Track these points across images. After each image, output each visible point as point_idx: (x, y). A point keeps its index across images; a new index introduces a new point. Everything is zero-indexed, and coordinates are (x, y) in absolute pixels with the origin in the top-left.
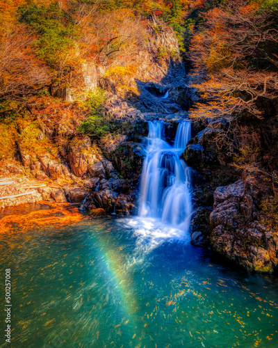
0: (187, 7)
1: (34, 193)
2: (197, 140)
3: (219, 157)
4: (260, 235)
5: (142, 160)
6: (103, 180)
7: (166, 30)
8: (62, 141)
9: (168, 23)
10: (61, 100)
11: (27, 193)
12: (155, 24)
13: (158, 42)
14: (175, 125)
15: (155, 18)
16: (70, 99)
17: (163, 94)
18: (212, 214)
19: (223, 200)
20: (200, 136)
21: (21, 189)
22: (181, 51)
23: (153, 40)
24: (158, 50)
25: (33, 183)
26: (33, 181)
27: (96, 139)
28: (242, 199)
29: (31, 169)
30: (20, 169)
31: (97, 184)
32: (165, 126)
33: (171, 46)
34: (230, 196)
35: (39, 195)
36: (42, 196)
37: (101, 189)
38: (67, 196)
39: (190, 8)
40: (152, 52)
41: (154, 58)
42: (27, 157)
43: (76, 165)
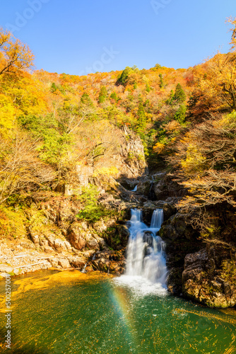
0: (150, 119)
1: (45, 262)
2: (169, 222)
3: (186, 233)
4: (220, 285)
5: (128, 237)
6: (98, 252)
7: (135, 138)
8: (65, 224)
9: (136, 132)
10: (61, 194)
11: (39, 262)
12: (126, 133)
13: (128, 148)
14: (151, 211)
15: (126, 128)
16: (69, 193)
17: (133, 188)
18: (184, 272)
19: (192, 263)
20: (172, 219)
21: (35, 260)
22: (146, 155)
23: (124, 146)
24: (129, 154)
25: (44, 256)
26: (43, 254)
27: (91, 223)
28: (206, 262)
29: (41, 245)
30: (32, 245)
31: (93, 254)
32: (143, 212)
33: (138, 151)
34: (198, 260)
35: (49, 263)
36: (52, 264)
37: (97, 258)
38: (71, 264)
39: (152, 121)
40: (124, 156)
41: (125, 161)
42: (36, 237)
43: (77, 242)
